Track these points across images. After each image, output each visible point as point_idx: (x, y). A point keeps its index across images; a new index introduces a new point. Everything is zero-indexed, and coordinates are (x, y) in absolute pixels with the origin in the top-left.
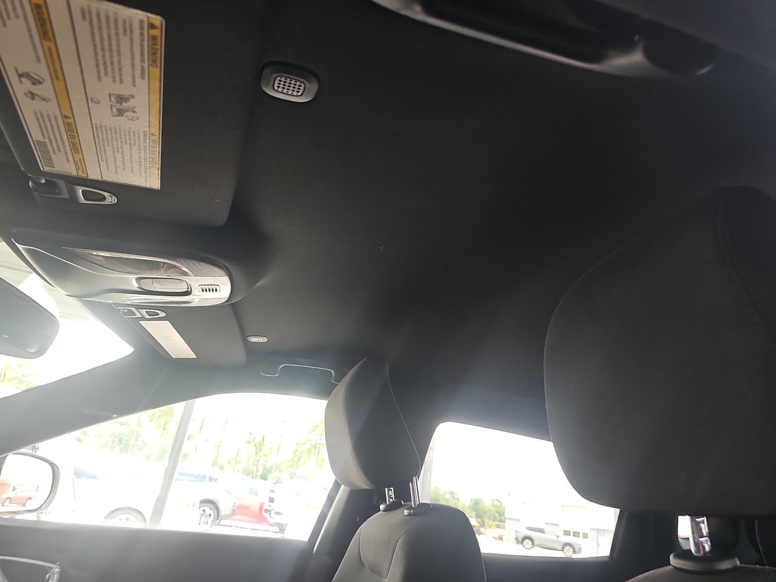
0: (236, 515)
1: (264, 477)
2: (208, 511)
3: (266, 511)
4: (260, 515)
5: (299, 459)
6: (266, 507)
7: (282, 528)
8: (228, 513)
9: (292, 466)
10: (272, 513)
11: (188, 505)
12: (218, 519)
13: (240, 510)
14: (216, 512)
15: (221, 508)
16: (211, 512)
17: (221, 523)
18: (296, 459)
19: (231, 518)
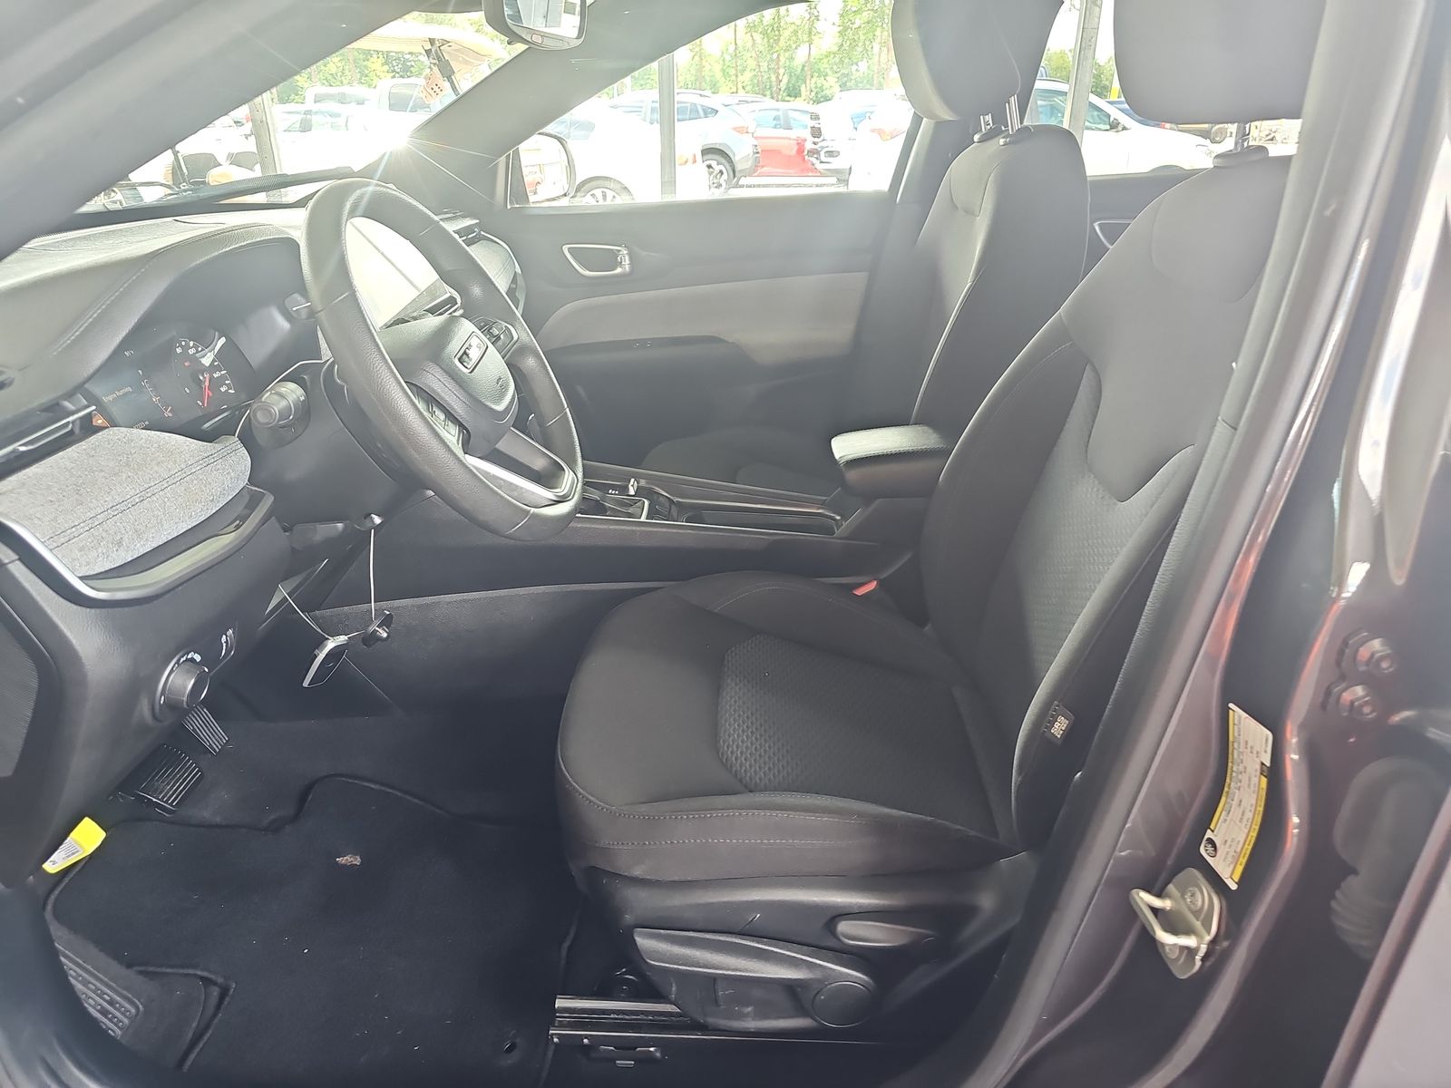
0: (763, 167)
1: (794, 93)
2: (717, 168)
3: (813, 152)
4: (802, 158)
5: (853, 46)
6: (809, 146)
7: (843, 176)
8: (748, 165)
9: (841, 61)
10: (822, 153)
11: (686, 162)
12: (734, 177)
13: (766, 157)
14: (727, 165)
15: (736, 159)
16: (721, 167)
17: (740, 183)
18: (846, 46)
19: (756, 174)
